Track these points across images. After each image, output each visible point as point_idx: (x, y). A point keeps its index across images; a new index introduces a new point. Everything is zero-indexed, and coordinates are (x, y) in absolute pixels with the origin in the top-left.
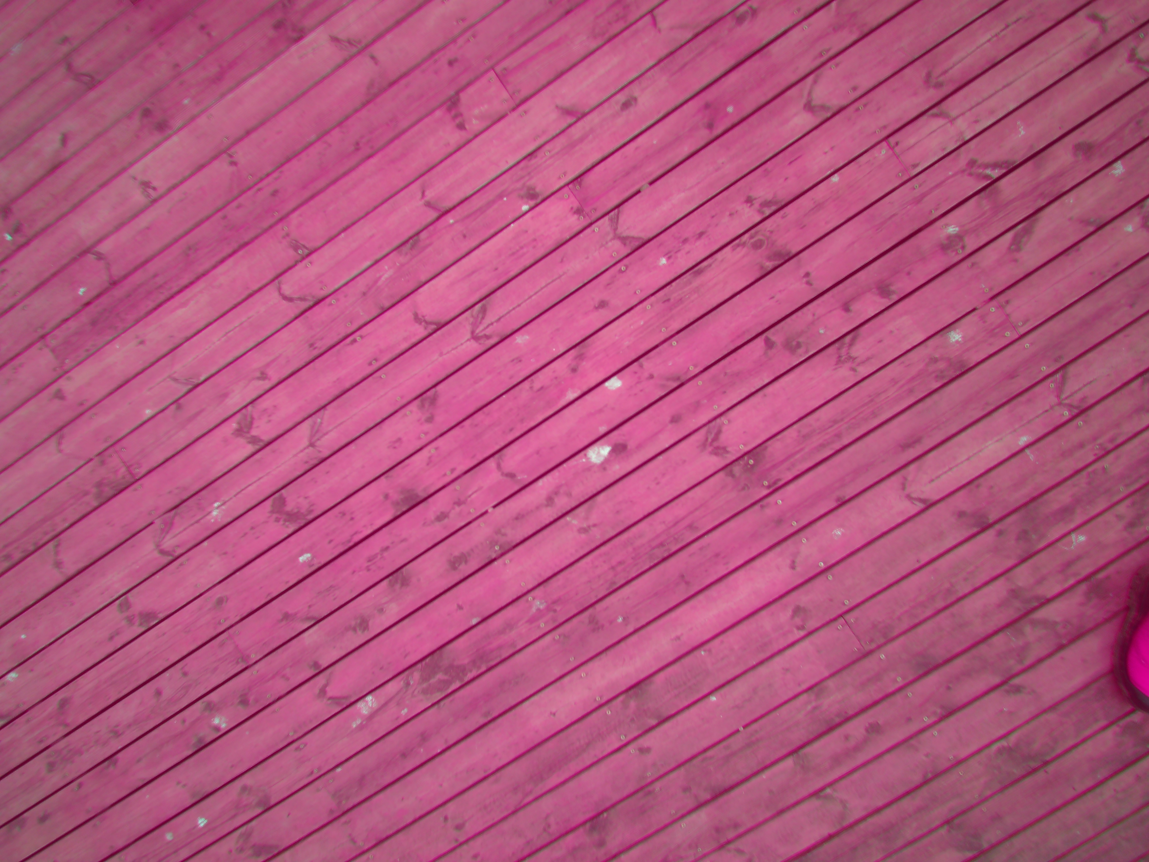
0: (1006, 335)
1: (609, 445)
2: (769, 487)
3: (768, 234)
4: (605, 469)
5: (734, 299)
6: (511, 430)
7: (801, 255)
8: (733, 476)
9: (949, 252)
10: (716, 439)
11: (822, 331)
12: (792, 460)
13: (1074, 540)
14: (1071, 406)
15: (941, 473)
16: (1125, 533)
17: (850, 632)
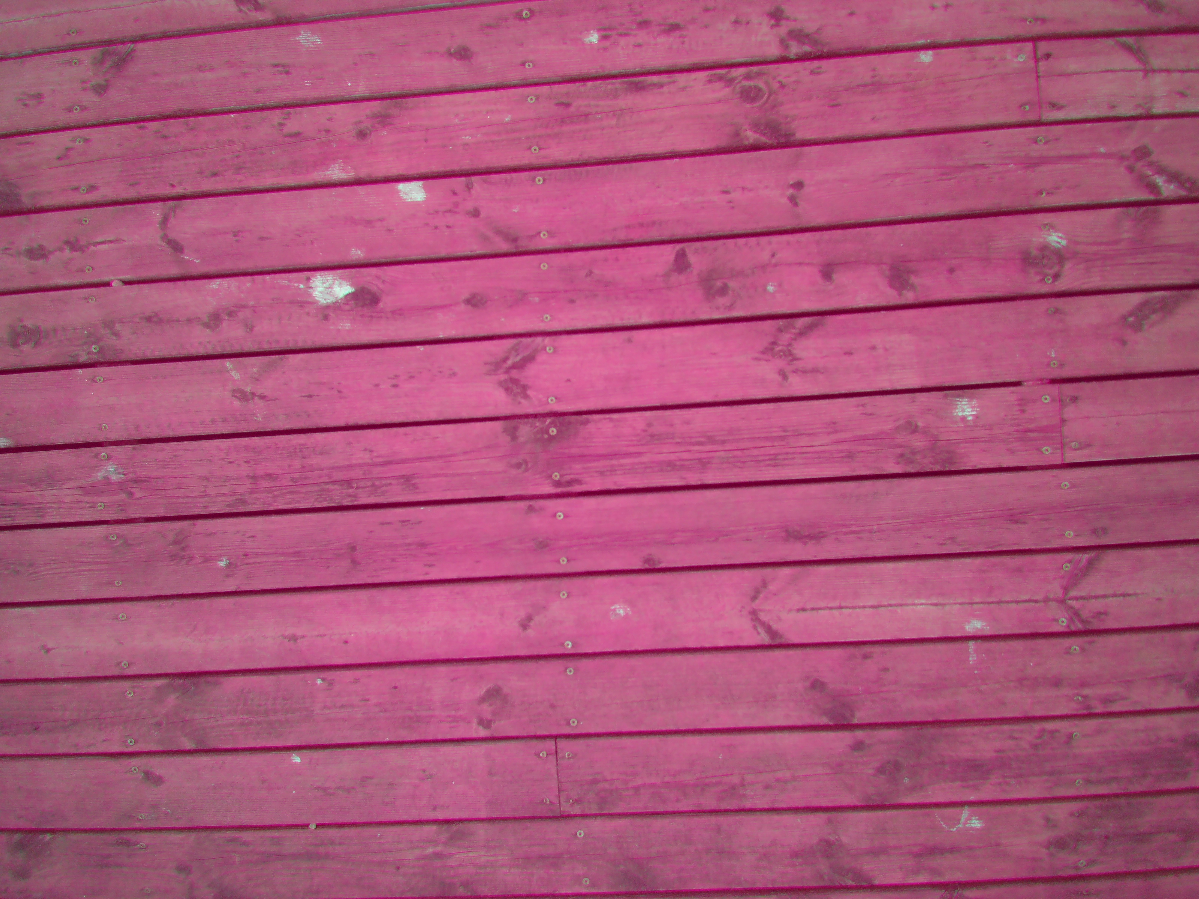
0: (1044, 450)
1: (352, 285)
2: (558, 484)
3: (775, 86)
4: (326, 318)
5: (668, 162)
6: (215, 175)
7: (807, 149)
8: (514, 438)
9: (1032, 271)
10: (520, 366)
11: (770, 288)
12: (615, 462)
13: (963, 820)
14: (1076, 614)
15: (823, 605)
16: (1044, 851)
17: (554, 771)
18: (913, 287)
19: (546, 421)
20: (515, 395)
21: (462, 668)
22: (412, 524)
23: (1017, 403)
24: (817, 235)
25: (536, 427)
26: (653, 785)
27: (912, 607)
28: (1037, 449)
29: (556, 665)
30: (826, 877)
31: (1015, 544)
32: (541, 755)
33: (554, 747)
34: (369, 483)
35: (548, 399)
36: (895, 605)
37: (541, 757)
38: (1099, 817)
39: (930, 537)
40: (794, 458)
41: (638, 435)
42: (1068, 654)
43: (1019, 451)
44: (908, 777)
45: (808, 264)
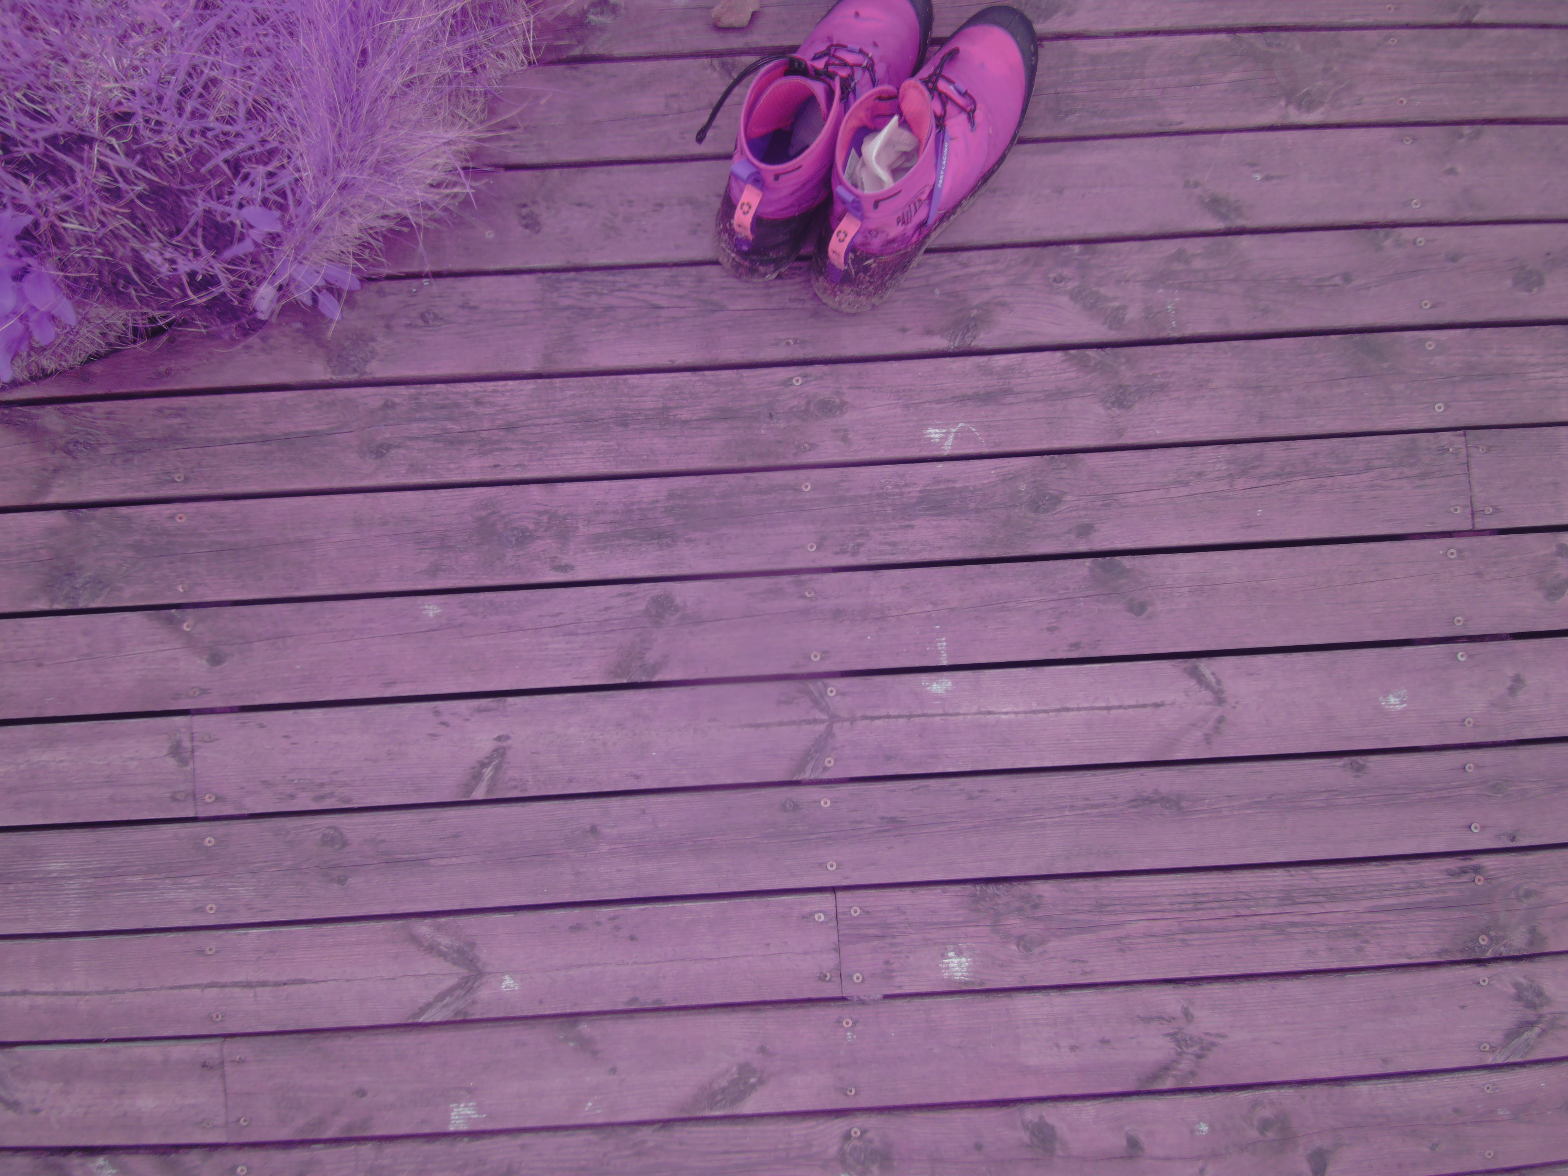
0: (860, 912)
2: (1477, 869)
8: (1533, 930)
9: (878, 1144)
10: (1523, 1026)
11: (1204, 1128)
12: (1404, 900)
13: (951, 436)
14: (816, 702)
15: (1130, 711)
16: (846, 398)
17: (1476, 489)
18: (1025, 1126)
19: (1492, 953)
20: (1531, 987)
23: (894, 974)
25: (1504, 945)
27: (1018, 710)
28: (868, 913)
29: (1476, 629)
30: (1123, 360)
31: (894, 791)
32: (1491, 510)
33: (1476, 520)
35: (1489, 982)
36: (1040, 712)
37: (1491, 506)
38: (779, 442)
39: (998, 800)
40: (1171, 904)
41: (1373, 936)
42: (825, 652)
43: (890, 911)
44: (1020, 491)
45: (1158, 1158)
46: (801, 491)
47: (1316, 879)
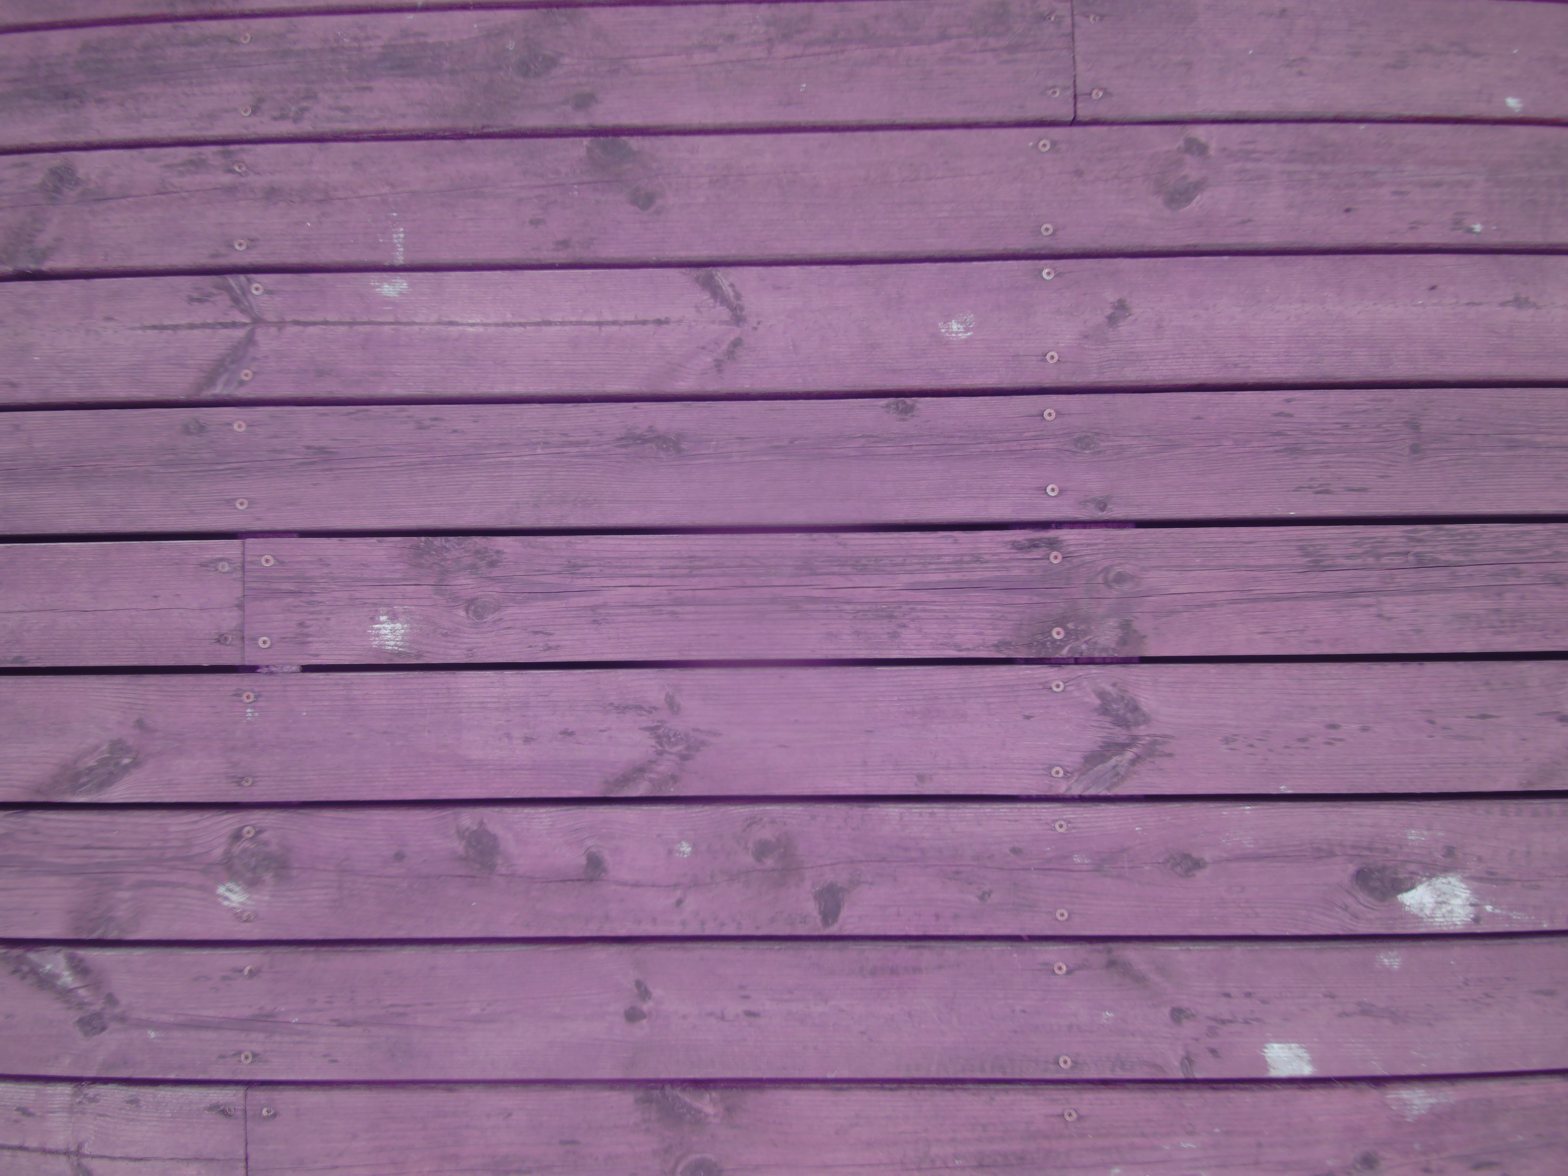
0: (272, 562)
1: (1403, 905)
2: (1053, 545)
4: (1449, 851)
5: (846, 1074)
7: (616, 1074)
8: (1126, 626)
9: (274, 848)
10: (1112, 748)
11: (686, 848)
12: (956, 576)
14: (236, 301)
15: (627, 329)
17: (1081, 67)
18: (461, 834)
19: (1069, 651)
20: (1123, 698)
21: (1233, 240)
22: (1310, 487)
23: (310, 639)
24: (606, 932)
25: (1086, 642)
26: (916, 42)
27: (489, 321)
28: (282, 563)
29: (1069, 241)
31: (325, 415)
32: (1101, 94)
33: (1079, 105)
34: (1384, 560)
35: (1065, 687)
36: (514, 325)
37: (1101, 89)
39: (455, 431)
40: (662, 568)
41: (913, 620)
42: (252, 240)
43: (311, 562)
44: (508, 50)
45: (625, 884)
46: (237, 43)
47: (845, 545)
